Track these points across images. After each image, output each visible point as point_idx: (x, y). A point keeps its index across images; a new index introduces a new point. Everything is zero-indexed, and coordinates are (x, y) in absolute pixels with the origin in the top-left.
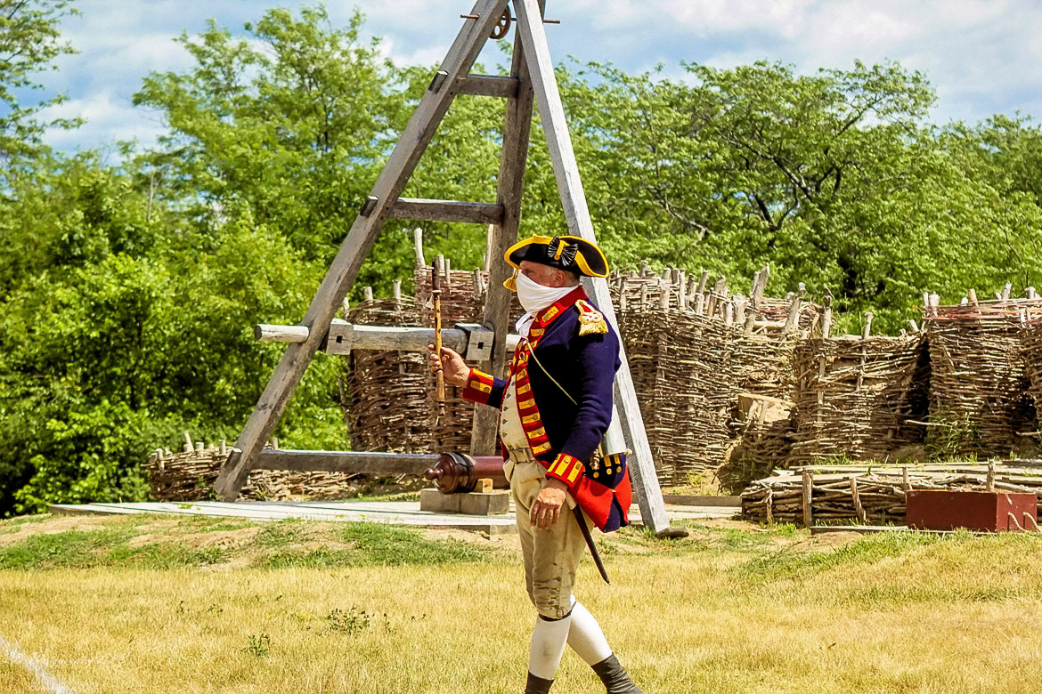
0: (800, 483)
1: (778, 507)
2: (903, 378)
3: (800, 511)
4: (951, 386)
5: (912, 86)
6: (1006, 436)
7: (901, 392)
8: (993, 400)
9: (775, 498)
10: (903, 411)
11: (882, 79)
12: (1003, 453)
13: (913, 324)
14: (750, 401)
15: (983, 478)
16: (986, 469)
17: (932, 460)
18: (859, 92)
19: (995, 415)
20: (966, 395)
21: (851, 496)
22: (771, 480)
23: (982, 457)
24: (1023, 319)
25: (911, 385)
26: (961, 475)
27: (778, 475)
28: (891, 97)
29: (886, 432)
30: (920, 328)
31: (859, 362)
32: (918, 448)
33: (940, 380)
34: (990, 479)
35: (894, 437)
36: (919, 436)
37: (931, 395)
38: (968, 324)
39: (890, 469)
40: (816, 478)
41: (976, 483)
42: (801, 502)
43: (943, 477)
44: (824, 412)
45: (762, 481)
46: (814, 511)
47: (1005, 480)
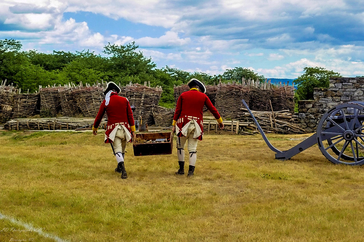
0: (16, 122)
1: (12, 127)
2: (35, 102)
3: (17, 128)
4: (45, 103)
5: (17, 44)
6: (56, 113)
7: (35, 105)
8: (53, 106)
9: (11, 125)
10: (35, 108)
11: (10, 42)
12: (55, 116)
13: (36, 91)
14: (3, 106)
15: (53, 121)
16: (54, 119)
17: (42, 117)
18: (6, 45)
19: (54, 109)
20: (48, 105)
21: (27, 125)
22: (10, 122)
23: (52, 117)
24: (59, 91)
25: (36, 103)
26: (49, 121)
27: (11, 121)
28: (13, 46)
29: (32, 112)
30: (38, 92)
31: (26, 98)
32: (39, 115)
33: (43, 102)
34: (55, 121)
35: (33, 113)
36: (38, 113)
37: (41, 105)
38: (48, 91)
39: (35, 119)
40: (20, 121)
41: (52, 122)
42: (17, 126)
43: (45, 121)
44: (20, 108)
45: (8, 122)
46: (19, 127)
47: (57, 121)
